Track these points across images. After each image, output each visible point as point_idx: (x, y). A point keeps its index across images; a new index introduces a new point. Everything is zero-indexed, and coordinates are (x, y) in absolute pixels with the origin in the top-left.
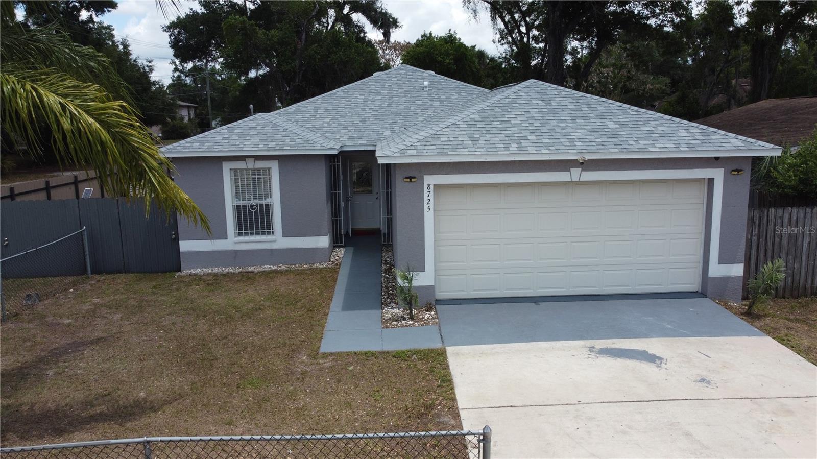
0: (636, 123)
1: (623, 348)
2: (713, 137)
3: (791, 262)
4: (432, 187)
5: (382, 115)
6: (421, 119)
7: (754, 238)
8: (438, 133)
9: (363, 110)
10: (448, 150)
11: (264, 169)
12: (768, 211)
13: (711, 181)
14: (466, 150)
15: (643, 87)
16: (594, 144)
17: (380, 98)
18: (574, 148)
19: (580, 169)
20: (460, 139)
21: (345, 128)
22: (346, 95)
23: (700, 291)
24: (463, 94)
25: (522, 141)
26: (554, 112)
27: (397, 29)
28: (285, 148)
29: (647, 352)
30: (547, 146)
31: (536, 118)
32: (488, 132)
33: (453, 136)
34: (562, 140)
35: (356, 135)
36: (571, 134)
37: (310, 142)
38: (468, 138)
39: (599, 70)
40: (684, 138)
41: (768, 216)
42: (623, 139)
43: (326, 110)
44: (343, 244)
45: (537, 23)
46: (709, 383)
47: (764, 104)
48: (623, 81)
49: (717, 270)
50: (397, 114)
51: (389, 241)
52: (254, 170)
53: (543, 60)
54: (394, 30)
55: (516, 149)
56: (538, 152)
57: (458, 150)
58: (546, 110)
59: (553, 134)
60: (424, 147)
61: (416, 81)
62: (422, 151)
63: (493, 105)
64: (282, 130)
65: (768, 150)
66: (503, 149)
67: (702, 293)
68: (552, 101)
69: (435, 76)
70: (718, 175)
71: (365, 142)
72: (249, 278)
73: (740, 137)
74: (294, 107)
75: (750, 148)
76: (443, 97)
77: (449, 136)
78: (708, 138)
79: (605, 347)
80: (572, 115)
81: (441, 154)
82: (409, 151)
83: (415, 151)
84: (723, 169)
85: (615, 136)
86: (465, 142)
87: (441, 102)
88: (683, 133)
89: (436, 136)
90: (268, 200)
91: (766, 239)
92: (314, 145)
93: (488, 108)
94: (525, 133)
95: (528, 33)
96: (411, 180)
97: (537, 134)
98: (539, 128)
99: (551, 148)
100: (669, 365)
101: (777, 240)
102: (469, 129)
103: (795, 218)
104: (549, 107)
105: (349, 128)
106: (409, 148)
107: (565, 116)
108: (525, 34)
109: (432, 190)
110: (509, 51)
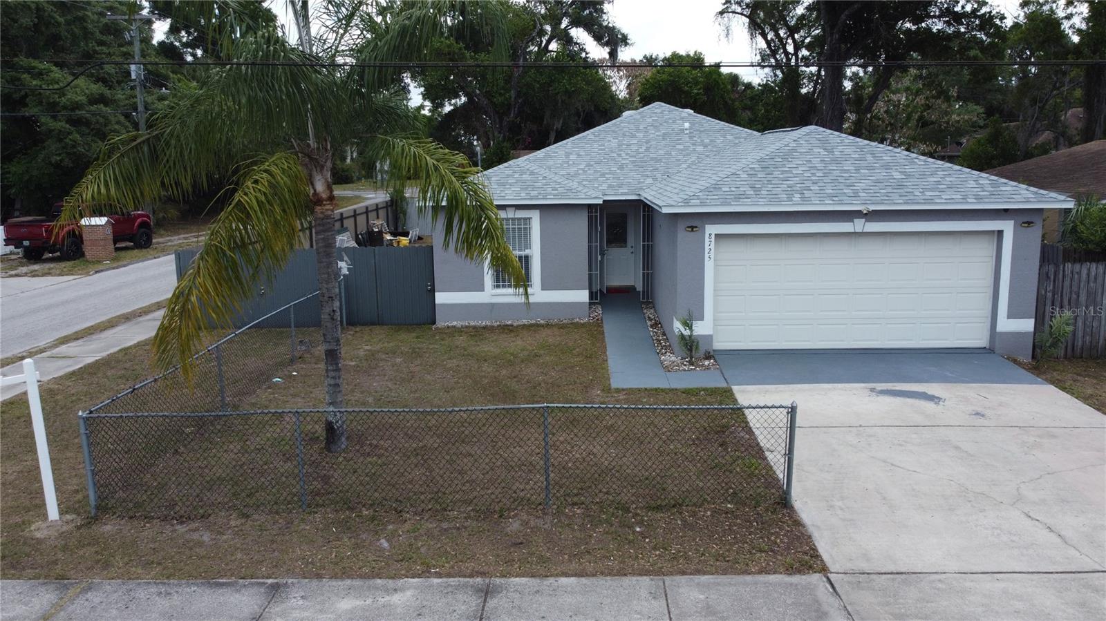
0: (923, 173)
1: (903, 389)
2: (1004, 189)
3: (1089, 320)
4: (713, 236)
5: (642, 162)
6: (684, 166)
7: (1048, 294)
8: (718, 183)
9: (619, 155)
10: (730, 200)
11: (525, 219)
12: (1064, 266)
13: (1000, 233)
14: (749, 200)
15: (946, 119)
16: (878, 195)
17: (635, 142)
18: (858, 198)
19: (864, 220)
20: (741, 189)
21: (603, 175)
22: (597, 139)
23: (988, 347)
24: (729, 137)
25: (805, 192)
26: (837, 162)
27: (627, 48)
28: (548, 197)
29: (927, 394)
30: (831, 196)
31: (818, 168)
32: (770, 182)
33: (734, 186)
34: (845, 191)
35: (615, 184)
36: (856, 184)
37: (573, 191)
38: (750, 189)
39: (888, 97)
40: (973, 189)
41: (1064, 271)
42: (908, 190)
43: (579, 155)
44: (598, 301)
45: (808, 40)
46: (983, 416)
47: (1092, 147)
48: (919, 110)
49: (1005, 325)
50: (658, 160)
51: (648, 298)
52: (513, 219)
53: (815, 87)
54: (622, 49)
55: (799, 199)
56: (822, 202)
57: (741, 200)
58: (829, 159)
59: (836, 184)
60: (705, 197)
61: (674, 122)
62: (705, 200)
63: (773, 154)
64: (541, 178)
65: (1058, 201)
66: (786, 199)
67: (990, 349)
68: (834, 150)
69: (695, 116)
70: (1008, 227)
71: (626, 191)
72: (511, 331)
73: (1032, 189)
74: (543, 152)
75: (1040, 199)
76: (707, 141)
77: (731, 186)
78: (998, 189)
79: (885, 388)
80: (856, 165)
81: (724, 204)
82: (692, 201)
83: (698, 201)
84: (1013, 221)
85: (900, 187)
86: (747, 193)
87: (705, 146)
88: (972, 184)
89: (717, 186)
90: (527, 252)
91: (1062, 296)
92: (578, 194)
93: (767, 157)
94: (808, 184)
95: (796, 54)
96: (692, 229)
97: (819, 184)
98: (820, 178)
99: (834, 199)
100: (946, 403)
101: (1074, 296)
102: (749, 179)
103: (1093, 274)
104: (831, 156)
105: (607, 176)
106: (692, 198)
107: (848, 166)
108: (792, 55)
109: (713, 239)
110: (771, 76)
